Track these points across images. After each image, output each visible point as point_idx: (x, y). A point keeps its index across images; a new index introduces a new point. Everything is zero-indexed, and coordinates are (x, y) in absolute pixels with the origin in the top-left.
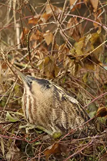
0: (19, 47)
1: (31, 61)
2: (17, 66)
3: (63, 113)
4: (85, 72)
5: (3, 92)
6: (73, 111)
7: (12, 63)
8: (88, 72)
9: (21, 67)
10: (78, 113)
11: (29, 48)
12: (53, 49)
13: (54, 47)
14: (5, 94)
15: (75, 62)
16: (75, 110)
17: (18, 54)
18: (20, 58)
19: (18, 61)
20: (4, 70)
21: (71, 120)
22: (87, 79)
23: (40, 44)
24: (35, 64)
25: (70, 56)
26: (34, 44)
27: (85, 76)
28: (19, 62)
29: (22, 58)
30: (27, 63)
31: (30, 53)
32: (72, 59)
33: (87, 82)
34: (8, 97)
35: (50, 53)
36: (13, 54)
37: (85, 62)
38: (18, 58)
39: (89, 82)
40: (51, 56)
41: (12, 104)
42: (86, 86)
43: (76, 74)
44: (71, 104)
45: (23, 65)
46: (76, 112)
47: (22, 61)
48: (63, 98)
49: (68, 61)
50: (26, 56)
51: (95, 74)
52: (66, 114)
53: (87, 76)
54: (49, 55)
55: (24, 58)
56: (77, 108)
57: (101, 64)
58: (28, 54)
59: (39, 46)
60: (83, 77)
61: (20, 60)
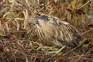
0: (38, 3)
1: (45, 12)
2: (37, 14)
3: (61, 32)
4: (77, 19)
5: (29, 29)
6: (67, 30)
7: (35, 13)
8: (78, 19)
9: (39, 15)
10: (69, 30)
11: (44, 4)
12: (59, 5)
13: (59, 4)
14: (30, 31)
15: (71, 13)
16: (67, 29)
17: (38, 8)
18: (39, 10)
19: (37, 12)
20: (30, 16)
21: (66, 35)
22: (78, 23)
23: (51, 2)
24: (48, 13)
25: (68, 10)
26: (47, 2)
27: (76, 21)
28: (39, 12)
29: (40, 10)
30: (43, 13)
31: (45, 7)
32: (69, 11)
33: (77, 25)
34: (31, 32)
35: (57, 7)
36: (35, 8)
37: (77, 13)
38: (38, 10)
39: (79, 25)
40: (57, 9)
41: (34, 36)
42: (77, 27)
43: (71, 20)
44: (65, 26)
45: (41, 14)
46: (68, 30)
47: (40, 11)
48: (60, 23)
49: (67, 12)
50: (42, 8)
51: (82, 20)
52: (63, 32)
53: (78, 21)
54: (56, 8)
55: (41, 10)
56: (68, 28)
57: (86, 15)
58: (44, 7)
59: (50, 3)
60: (75, 21)
61: (39, 11)
